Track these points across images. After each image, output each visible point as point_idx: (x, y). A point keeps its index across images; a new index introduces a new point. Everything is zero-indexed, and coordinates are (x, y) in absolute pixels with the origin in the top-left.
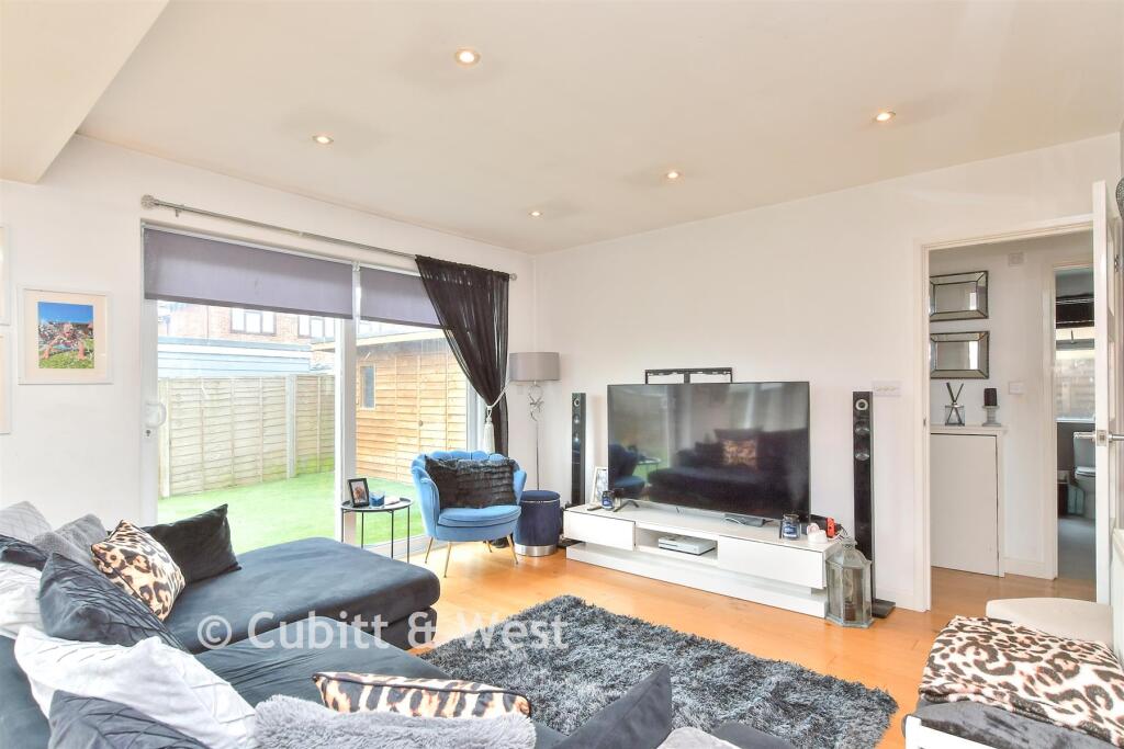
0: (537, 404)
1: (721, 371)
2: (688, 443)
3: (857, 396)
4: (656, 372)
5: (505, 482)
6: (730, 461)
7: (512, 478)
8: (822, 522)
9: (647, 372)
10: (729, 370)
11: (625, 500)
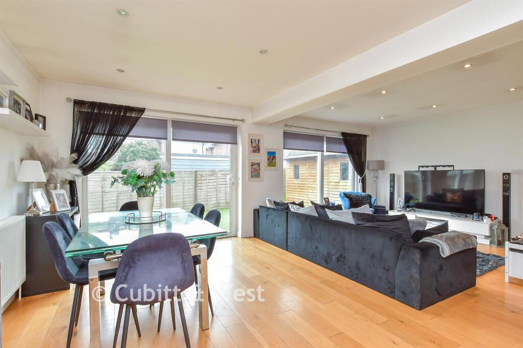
0: (377, 177)
1: (449, 166)
2: (429, 193)
3: (504, 174)
4: (423, 167)
5: (368, 201)
6: (449, 200)
7: (371, 200)
8: (489, 216)
9: (419, 167)
10: (453, 166)
11: (410, 209)
